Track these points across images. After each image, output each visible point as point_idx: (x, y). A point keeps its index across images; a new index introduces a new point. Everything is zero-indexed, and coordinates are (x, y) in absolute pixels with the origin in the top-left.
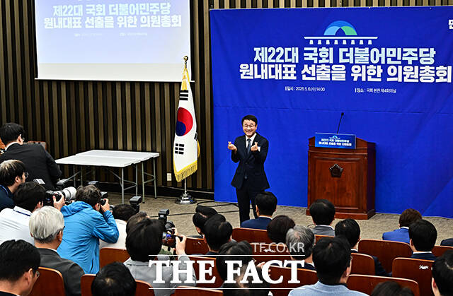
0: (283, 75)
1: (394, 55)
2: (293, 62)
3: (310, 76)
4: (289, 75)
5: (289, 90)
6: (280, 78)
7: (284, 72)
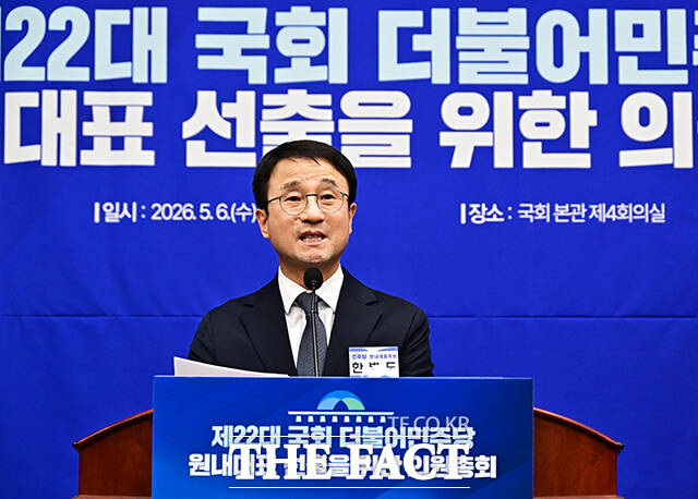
0: (85, 143)
1: (651, 43)
2: (140, 77)
3: (229, 145)
4: (117, 143)
5: (113, 217)
6: (68, 160)
7: (88, 129)
